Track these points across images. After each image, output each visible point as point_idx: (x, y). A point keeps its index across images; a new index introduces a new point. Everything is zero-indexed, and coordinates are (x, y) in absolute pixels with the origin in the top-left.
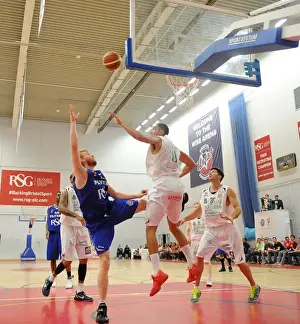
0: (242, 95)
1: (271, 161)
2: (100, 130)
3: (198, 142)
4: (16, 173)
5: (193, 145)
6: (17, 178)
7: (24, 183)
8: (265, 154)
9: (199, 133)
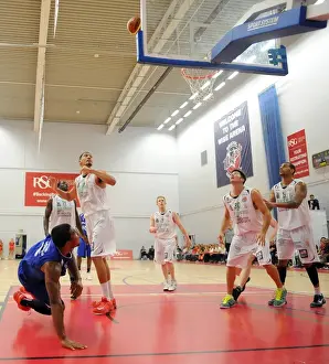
0: (273, 87)
1: (306, 158)
2: (122, 130)
3: (225, 139)
4: (39, 175)
5: (220, 142)
6: (41, 180)
7: (47, 184)
8: (300, 151)
9: (226, 130)
